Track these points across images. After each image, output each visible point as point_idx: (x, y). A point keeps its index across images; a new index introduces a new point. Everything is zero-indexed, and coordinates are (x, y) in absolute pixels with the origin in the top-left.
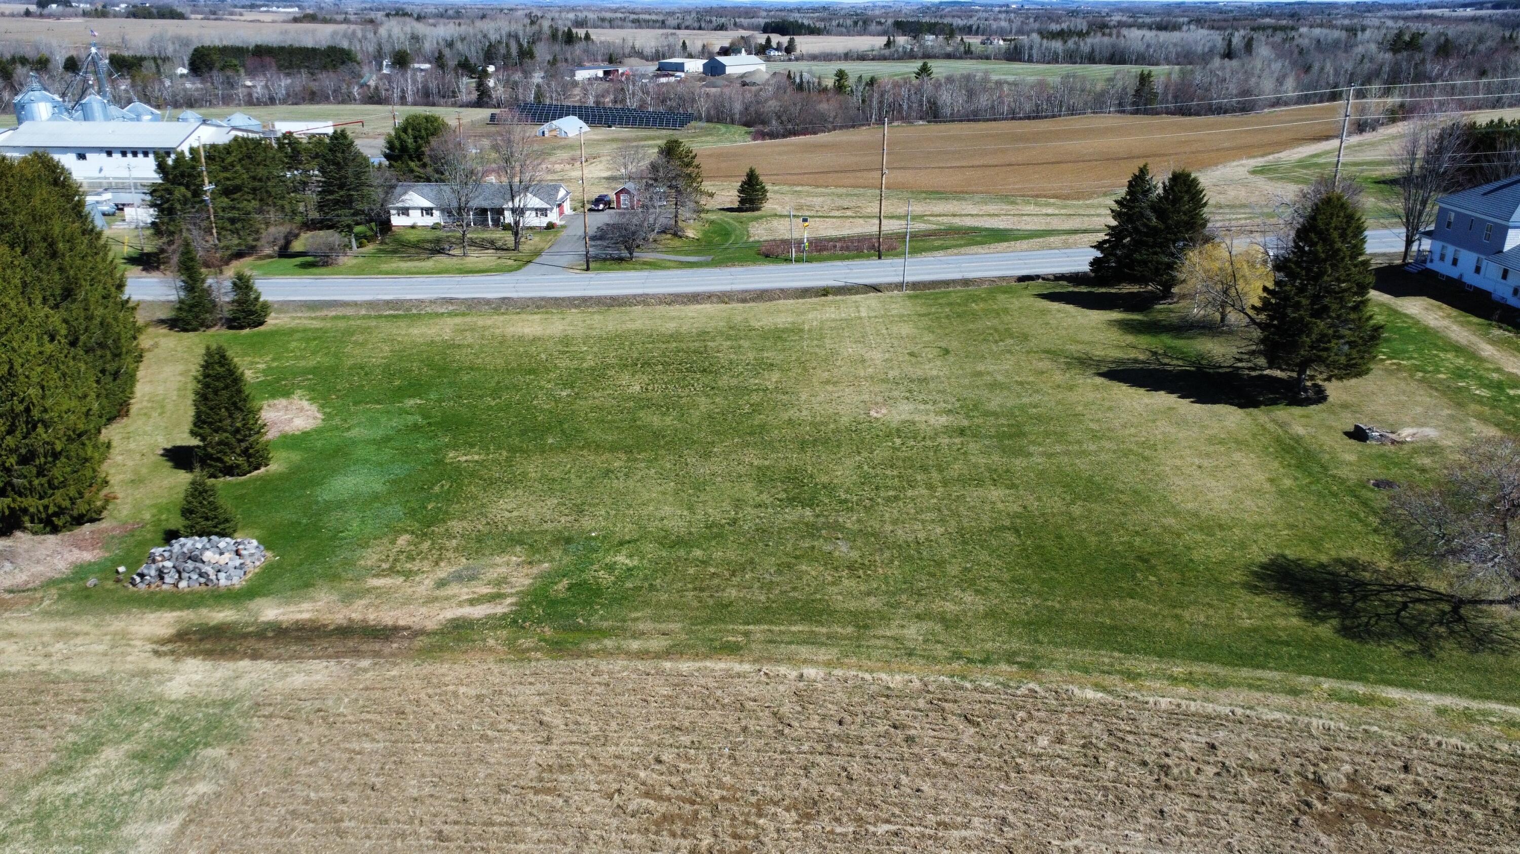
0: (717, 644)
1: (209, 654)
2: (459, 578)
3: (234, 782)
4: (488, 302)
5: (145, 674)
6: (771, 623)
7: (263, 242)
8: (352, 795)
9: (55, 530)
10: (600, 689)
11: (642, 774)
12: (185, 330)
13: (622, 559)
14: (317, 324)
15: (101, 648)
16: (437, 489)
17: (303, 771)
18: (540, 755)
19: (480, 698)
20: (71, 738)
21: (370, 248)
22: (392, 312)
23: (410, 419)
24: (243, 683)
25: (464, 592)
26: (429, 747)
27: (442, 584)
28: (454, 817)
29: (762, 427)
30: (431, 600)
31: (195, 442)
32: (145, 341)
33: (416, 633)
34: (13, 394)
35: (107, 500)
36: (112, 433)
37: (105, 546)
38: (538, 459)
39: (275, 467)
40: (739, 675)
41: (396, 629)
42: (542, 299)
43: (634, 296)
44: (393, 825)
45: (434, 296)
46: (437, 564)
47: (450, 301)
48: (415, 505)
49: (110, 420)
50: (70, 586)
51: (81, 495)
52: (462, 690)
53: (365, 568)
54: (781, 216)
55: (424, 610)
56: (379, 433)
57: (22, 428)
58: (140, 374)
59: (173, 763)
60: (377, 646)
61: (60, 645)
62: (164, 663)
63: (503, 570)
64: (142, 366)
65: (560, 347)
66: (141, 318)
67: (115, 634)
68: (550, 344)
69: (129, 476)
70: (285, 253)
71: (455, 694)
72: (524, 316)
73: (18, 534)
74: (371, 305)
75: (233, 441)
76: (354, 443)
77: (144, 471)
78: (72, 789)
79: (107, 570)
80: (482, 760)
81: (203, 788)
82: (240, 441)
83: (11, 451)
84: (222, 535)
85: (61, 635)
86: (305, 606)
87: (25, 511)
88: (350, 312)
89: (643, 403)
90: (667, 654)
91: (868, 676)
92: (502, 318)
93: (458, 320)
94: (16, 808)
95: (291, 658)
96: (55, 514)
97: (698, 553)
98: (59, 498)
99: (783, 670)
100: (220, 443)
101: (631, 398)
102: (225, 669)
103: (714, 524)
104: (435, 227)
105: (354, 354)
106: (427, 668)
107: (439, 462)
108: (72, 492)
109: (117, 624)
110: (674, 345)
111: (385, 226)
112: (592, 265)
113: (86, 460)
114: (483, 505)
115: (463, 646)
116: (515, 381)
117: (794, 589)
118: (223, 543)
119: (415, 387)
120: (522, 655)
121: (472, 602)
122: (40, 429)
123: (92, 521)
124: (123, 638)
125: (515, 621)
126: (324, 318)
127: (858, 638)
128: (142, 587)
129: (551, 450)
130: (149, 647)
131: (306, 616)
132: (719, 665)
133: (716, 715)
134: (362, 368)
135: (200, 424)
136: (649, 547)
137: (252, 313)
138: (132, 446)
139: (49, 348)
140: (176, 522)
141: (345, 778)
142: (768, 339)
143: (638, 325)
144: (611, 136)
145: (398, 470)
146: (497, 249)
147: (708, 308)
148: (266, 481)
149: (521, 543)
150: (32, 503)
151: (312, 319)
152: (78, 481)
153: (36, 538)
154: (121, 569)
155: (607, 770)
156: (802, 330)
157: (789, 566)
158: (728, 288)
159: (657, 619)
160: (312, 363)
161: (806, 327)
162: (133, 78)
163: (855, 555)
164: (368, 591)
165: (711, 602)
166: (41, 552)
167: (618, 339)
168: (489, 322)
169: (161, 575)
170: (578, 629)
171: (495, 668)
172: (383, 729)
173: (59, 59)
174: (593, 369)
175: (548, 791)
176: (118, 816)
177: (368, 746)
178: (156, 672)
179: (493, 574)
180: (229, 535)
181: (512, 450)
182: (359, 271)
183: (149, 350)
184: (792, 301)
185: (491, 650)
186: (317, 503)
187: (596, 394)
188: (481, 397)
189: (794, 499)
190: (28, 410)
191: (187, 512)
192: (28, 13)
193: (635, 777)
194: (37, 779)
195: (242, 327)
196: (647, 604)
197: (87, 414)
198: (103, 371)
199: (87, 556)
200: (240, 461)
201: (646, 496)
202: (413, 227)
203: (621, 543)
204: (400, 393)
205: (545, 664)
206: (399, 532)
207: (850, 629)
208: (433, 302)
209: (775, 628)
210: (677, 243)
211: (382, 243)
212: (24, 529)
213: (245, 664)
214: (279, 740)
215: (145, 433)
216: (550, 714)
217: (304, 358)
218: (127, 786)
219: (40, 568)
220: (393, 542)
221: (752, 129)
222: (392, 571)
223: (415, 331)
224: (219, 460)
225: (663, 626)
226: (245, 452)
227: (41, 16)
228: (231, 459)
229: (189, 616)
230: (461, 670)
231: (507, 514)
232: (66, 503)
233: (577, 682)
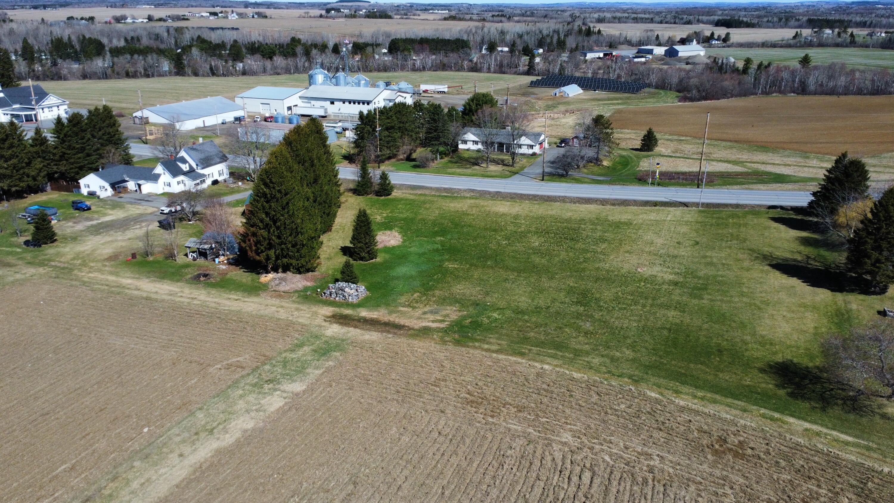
0: (517, 351)
1: (341, 324)
2: (431, 312)
3: (340, 363)
4: (489, 193)
5: (320, 326)
6: (542, 348)
7: (400, 152)
8: (374, 374)
9: (300, 273)
10: (467, 359)
11: (469, 387)
12: (359, 195)
13: (495, 315)
14: (412, 197)
15: (309, 316)
16: (436, 277)
17: (361, 364)
18: (438, 375)
19: (424, 354)
20: (296, 341)
21: (446, 159)
22: (445, 194)
23: (436, 246)
24: (349, 335)
25: (431, 317)
26: (402, 365)
27: (425, 313)
28: (404, 387)
29: (584, 270)
30: (419, 318)
31: (352, 246)
32: (342, 199)
33: (410, 329)
34: (293, 222)
35: (319, 264)
36: (324, 238)
37: (315, 282)
38: (480, 270)
39: (378, 260)
40: (519, 363)
41: (404, 326)
42: (515, 194)
43: (559, 197)
44: (384, 386)
45: (466, 188)
46: (425, 305)
47: (473, 191)
48: (425, 282)
49: (324, 232)
50: (302, 293)
51: (310, 261)
52: (419, 350)
53: (400, 303)
54: (663, 156)
55: (415, 321)
56: (422, 251)
57: (294, 234)
58: (338, 214)
59: (324, 354)
60: (396, 331)
61: (296, 313)
62: (327, 324)
63: (448, 312)
64: (340, 210)
65: (512, 220)
66: (342, 189)
67: (313, 312)
68: (508, 218)
69: (327, 256)
70: (409, 159)
71: (416, 351)
72: (503, 202)
73: (288, 272)
74: (438, 189)
75: (364, 247)
76: (410, 253)
77: (332, 255)
78: (294, 356)
79: (314, 289)
80: (418, 373)
81: (331, 363)
82: (367, 248)
83: (290, 242)
84: (353, 283)
85: (297, 309)
86: (375, 313)
87: (291, 264)
88: (427, 192)
89: (537, 251)
90: (497, 352)
91: (567, 372)
92: (492, 202)
93: (472, 201)
94: (279, 358)
95: (367, 330)
96: (301, 267)
97: (526, 317)
98: (302, 261)
99: (536, 364)
100: (360, 248)
101: (533, 248)
102: (345, 329)
103: (539, 307)
104: (478, 151)
105: (423, 213)
106: (410, 341)
107: (440, 266)
108: (307, 260)
109: (314, 309)
110: (565, 224)
111: (455, 148)
112: (545, 178)
113: (313, 248)
114: (451, 286)
115: (425, 336)
116: (486, 234)
117: (558, 337)
118: (353, 286)
119: (443, 232)
120: (444, 342)
121: (433, 321)
122: (300, 236)
123: (312, 271)
124: (316, 314)
125: (446, 331)
126: (416, 195)
127: (573, 359)
128: (324, 297)
129: (488, 267)
130: (323, 318)
131: (375, 316)
132: (513, 359)
133: (504, 375)
134: (424, 220)
135: (354, 239)
136: (508, 313)
137: (386, 190)
138: (330, 244)
139: (307, 204)
140: (339, 276)
141: (373, 369)
142: (611, 226)
143: (554, 212)
144: (593, 97)
145: (424, 268)
146: (504, 165)
147: (592, 207)
148: (374, 265)
149: (459, 303)
150: (294, 262)
151: (411, 194)
152: (309, 256)
153: (295, 275)
154: (319, 290)
155: (457, 383)
156: (631, 224)
157: (560, 328)
158: (607, 197)
159: (498, 339)
160: (405, 216)
161: (635, 222)
162: (362, 55)
163: (591, 328)
164: (398, 311)
165: (522, 336)
166: (295, 280)
167: (541, 218)
168: (486, 204)
169: (331, 294)
170: (468, 337)
171: (433, 345)
172: (389, 357)
173: (331, 45)
174: (522, 232)
175: (436, 386)
176: (306, 366)
177: (383, 361)
178: (324, 326)
179: (444, 313)
180: (356, 284)
181: (472, 265)
182: (438, 171)
183: (344, 203)
184: (636, 207)
185: (434, 339)
186: (389, 276)
187: (518, 245)
188: (468, 240)
189: (579, 302)
190: (297, 228)
191: (343, 273)
192: (321, 16)
193: (466, 387)
194: (285, 351)
195: (381, 196)
196: (497, 333)
197: (316, 230)
198: (324, 213)
199: (309, 284)
200: (366, 255)
201: (517, 291)
202: (468, 150)
203: (498, 309)
204: (436, 234)
205: (451, 347)
206: (415, 292)
207: (571, 355)
208: (465, 191)
209: (542, 350)
210: (596, 169)
211: (452, 157)
212: (290, 271)
213: (352, 329)
214: (356, 354)
215: (336, 239)
216: (446, 363)
217: (402, 213)
218: (310, 358)
219: (294, 286)
220: (412, 295)
221: (681, 94)
222: (409, 306)
223: (452, 205)
224: (359, 254)
225: (500, 342)
226: (368, 252)
227: (327, 17)
228: (363, 254)
229: (337, 310)
230: (421, 344)
231: (458, 291)
232: (304, 264)
233: (460, 355)
